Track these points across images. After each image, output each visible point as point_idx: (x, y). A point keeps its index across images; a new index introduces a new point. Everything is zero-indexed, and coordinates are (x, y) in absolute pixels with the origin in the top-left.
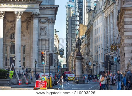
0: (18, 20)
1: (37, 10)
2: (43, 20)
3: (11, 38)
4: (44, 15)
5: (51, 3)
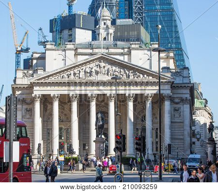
1: (168, 91)
2: (177, 100)
3: (142, 121)
4: (178, 95)
5: (186, 81)
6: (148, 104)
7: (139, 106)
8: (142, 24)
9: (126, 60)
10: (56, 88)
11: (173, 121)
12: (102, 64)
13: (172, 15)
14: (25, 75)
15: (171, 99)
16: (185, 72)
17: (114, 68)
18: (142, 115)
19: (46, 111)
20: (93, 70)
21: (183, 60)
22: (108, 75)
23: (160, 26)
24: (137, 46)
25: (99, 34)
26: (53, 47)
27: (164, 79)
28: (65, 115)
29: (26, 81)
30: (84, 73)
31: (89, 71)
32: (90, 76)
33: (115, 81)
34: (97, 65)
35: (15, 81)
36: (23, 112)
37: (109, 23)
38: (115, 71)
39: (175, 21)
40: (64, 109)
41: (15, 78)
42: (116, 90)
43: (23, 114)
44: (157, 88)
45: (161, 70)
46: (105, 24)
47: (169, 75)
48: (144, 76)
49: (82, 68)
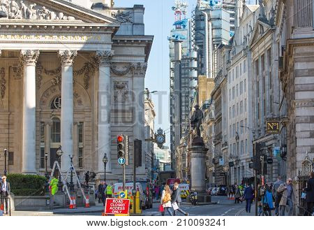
0: (66, 68)
1: (106, 46)
3: (53, 107)
4: (122, 58)
5: (137, 32)
7: (47, 78)
16: (137, 15)
18: (51, 97)
44: (85, 39)
48: (58, 16)
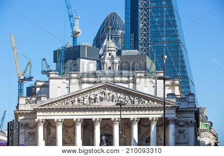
0: (153, 126)
2: (182, 123)
3: (147, 142)
5: (191, 106)
6: (153, 128)
8: (148, 54)
9: (131, 87)
10: (60, 113)
11: (178, 142)
12: (107, 92)
13: (178, 46)
14: (28, 102)
15: (176, 123)
16: (190, 98)
17: (119, 95)
18: (146, 137)
19: (50, 134)
20: (98, 97)
21: (189, 87)
22: (112, 101)
23: (166, 57)
24: (143, 75)
25: (103, 64)
26: (57, 76)
27: (169, 104)
28: (69, 138)
29: (29, 108)
30: (88, 100)
31: (93, 98)
32: (95, 102)
33: (120, 107)
34: (102, 92)
35: (17, 107)
36: (26, 136)
37: (114, 54)
38: (120, 97)
39: (181, 51)
40: (68, 133)
41: (18, 104)
42: (121, 115)
43: (26, 138)
44: (162, 112)
45: (166, 96)
46: (110, 54)
47: (174, 100)
48: (149, 102)
49: (86, 95)
